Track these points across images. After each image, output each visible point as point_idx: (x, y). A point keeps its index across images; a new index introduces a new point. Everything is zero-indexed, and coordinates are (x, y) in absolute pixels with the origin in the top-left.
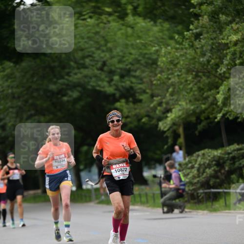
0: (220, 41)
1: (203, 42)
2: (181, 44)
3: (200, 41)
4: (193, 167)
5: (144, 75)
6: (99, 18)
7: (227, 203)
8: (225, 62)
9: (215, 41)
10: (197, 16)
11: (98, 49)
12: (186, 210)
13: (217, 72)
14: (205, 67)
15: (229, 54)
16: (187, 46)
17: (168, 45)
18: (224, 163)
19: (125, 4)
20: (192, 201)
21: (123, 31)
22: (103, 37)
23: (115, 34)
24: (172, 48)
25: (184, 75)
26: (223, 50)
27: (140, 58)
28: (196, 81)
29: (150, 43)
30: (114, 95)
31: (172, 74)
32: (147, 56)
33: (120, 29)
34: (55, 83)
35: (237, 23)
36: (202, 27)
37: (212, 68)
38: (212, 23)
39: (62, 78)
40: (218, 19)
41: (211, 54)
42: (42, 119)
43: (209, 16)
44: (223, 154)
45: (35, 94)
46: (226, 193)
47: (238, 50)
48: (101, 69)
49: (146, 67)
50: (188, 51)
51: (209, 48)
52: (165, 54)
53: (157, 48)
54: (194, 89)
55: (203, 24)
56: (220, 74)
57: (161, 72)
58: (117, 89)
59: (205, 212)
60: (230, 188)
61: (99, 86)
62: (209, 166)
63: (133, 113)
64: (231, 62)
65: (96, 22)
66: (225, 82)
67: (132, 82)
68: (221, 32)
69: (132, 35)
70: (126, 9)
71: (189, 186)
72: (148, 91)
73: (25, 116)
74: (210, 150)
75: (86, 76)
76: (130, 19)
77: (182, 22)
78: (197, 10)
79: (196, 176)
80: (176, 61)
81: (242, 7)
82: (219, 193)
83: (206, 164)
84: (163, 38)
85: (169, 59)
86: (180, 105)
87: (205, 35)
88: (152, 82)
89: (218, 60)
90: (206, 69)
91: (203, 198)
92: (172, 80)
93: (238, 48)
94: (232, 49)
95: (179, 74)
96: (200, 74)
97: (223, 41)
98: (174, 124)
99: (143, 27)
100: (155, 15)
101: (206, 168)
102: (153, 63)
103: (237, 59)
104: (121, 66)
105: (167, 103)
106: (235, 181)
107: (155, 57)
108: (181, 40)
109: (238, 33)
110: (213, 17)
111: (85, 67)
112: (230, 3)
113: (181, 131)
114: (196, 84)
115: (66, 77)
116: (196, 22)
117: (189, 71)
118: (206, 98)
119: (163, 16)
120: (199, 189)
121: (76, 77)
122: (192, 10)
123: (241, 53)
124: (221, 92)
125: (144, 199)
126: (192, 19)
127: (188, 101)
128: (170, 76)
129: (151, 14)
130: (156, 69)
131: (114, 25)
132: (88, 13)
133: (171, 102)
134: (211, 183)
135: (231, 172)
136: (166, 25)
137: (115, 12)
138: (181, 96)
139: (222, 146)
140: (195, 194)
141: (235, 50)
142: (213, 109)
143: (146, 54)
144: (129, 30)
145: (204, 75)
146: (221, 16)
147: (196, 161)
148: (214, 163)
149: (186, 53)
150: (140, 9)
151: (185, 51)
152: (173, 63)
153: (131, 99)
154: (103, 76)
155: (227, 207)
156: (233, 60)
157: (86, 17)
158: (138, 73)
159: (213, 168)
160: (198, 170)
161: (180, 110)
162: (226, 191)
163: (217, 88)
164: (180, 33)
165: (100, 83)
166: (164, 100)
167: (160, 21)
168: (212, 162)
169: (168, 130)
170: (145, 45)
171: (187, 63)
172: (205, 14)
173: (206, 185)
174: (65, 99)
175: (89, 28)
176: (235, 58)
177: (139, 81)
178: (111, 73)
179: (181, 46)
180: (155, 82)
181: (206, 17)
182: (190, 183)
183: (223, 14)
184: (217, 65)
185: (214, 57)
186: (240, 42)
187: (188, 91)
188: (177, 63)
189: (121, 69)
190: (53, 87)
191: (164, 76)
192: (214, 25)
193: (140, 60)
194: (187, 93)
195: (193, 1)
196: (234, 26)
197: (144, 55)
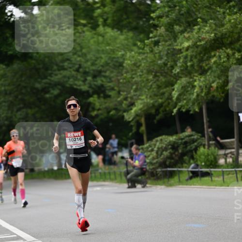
0: (175, 47)
1: (161, 47)
2: (143, 49)
3: (158, 47)
4: (152, 150)
5: (112, 75)
6: (76, 29)
7: (181, 179)
8: (179, 64)
9: (170, 47)
10: (155, 26)
11: (75, 54)
12: (147, 185)
13: (172, 72)
14: (163, 68)
15: (182, 58)
16: (148, 51)
17: (132, 51)
18: (178, 147)
19: (96, 17)
20: (152, 178)
21: (95, 39)
22: (79, 44)
23: (89, 41)
24: (135, 53)
25: (146, 75)
26: (177, 54)
27: (109, 62)
28: (155, 80)
29: (117, 49)
30: (88, 92)
31: (136, 74)
32: (115, 60)
33: (93, 38)
34: (40, 83)
35: (188, 33)
36: (159, 36)
37: (168, 69)
38: (167, 33)
39: (46, 78)
40: (173, 29)
41: (168, 58)
42: (30, 111)
43: (166, 26)
44: (177, 140)
45: (23, 91)
46: (179, 171)
47: (189, 54)
48: (77, 70)
49: (114, 68)
50: (149, 55)
51: (165, 53)
52: (130, 58)
53: (123, 52)
54: (153, 87)
55: (160, 34)
56: (175, 74)
57: (126, 73)
58: (90, 87)
59: (163, 187)
60: (183, 167)
61: (76, 85)
62: (166, 149)
63: (104, 106)
64: (184, 65)
65: (74, 32)
66: (178, 81)
67: (102, 81)
68: (175, 41)
69: (102, 43)
70: (98, 21)
71: (149, 166)
72: (116, 88)
73: (15, 110)
74: (166, 137)
75: (65, 77)
76: (101, 29)
77: (143, 32)
78: (156, 22)
79: (155, 157)
80: (139, 64)
81: (191, 19)
82: (174, 171)
83: (163, 148)
84: (127, 45)
85: (133, 62)
87: (163, 43)
88: (119, 80)
89: (172, 63)
90: (163, 70)
91: (161, 175)
92: (136, 79)
93: (189, 53)
94: (184, 54)
95: (141, 74)
96: (158, 74)
97: (178, 48)
98: (137, 115)
99: (112, 36)
100: (122, 26)
101: (163, 151)
102: (120, 65)
103: (188, 62)
104: (94, 68)
105: (132, 98)
106: (187, 161)
107: (121, 60)
108: (143, 47)
109: (189, 40)
110: (169, 27)
111: (64, 69)
112: (182, 17)
113: (143, 120)
114: (155, 82)
115: (49, 78)
116: (155, 31)
117: (149, 72)
118: (163, 94)
119: (127, 27)
120: (157, 168)
121: (57, 77)
122: (151, 22)
123: (191, 57)
124: (176, 89)
127: (148, 97)
128: (134, 76)
129: (118, 25)
130: (122, 70)
131: (88, 34)
133: (135, 97)
134: (168, 163)
135: (183, 154)
136: (131, 34)
137: (89, 23)
138: (143, 92)
139: (176, 133)
140: (155, 172)
141: (187, 55)
142: (169, 104)
143: (114, 58)
144: (100, 38)
145: (162, 75)
146: (175, 27)
147: (155, 145)
148: (170, 147)
149: (147, 57)
150: (109, 21)
151: (146, 55)
152: (136, 65)
153: (102, 95)
154: (79, 77)
155: (180, 182)
156: (185, 62)
158: (107, 74)
159: (169, 151)
160: (157, 153)
161: (141, 104)
162: (179, 169)
163: (173, 85)
164: (142, 41)
165: (76, 82)
166: (129, 96)
167: (125, 31)
168: (168, 146)
169: (133, 120)
170: (113, 51)
171: (147, 65)
172: (162, 25)
173: (163, 164)
174: (47, 96)
176: (186, 61)
177: (108, 80)
178: (86, 73)
179: (143, 51)
180: (121, 81)
181: (162, 28)
182: (151, 163)
183: (177, 25)
184: (172, 67)
185: (170, 60)
186: (192, 48)
187: (149, 88)
188: (140, 66)
189: (94, 70)
190: (38, 86)
191: (129, 76)
192: (170, 34)
193: (109, 63)
194: (148, 90)
195: (152, 15)
196: (186, 35)
197: (112, 59)
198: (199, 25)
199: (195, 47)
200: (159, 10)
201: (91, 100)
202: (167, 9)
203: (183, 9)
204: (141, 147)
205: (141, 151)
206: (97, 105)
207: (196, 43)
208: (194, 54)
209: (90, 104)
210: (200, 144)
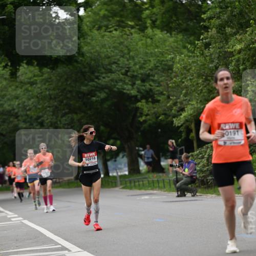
0: (226, 50)
1: (211, 49)
2: (193, 52)
3: (209, 50)
4: (203, 157)
5: (161, 79)
6: (123, 30)
9: (222, 50)
10: (206, 28)
11: (123, 57)
12: (197, 194)
15: (234, 61)
16: (199, 54)
17: (182, 54)
19: (145, 18)
20: (202, 186)
21: (143, 42)
22: (127, 47)
23: (137, 44)
24: (185, 56)
25: (196, 79)
26: (229, 58)
27: (158, 64)
28: (205, 84)
29: (166, 51)
30: (136, 97)
31: (186, 78)
32: (163, 63)
33: (142, 40)
34: (86, 85)
35: (240, 35)
36: (211, 38)
38: (219, 35)
39: (93, 81)
40: (225, 31)
41: (219, 61)
42: (75, 116)
43: (217, 28)
45: (69, 95)
48: (126, 74)
49: (163, 72)
50: (199, 59)
51: (217, 55)
52: (180, 60)
53: (173, 56)
54: (204, 91)
55: (211, 36)
57: (176, 76)
58: (139, 91)
61: (124, 89)
63: (152, 112)
64: (236, 68)
65: (121, 34)
67: (151, 85)
68: (227, 42)
69: (151, 45)
70: (146, 23)
71: (199, 174)
72: (165, 92)
73: (60, 116)
75: (112, 80)
76: (149, 31)
77: (194, 34)
78: (206, 24)
79: (206, 165)
80: (189, 67)
81: (244, 21)
84: (177, 48)
85: (183, 66)
86: (192, 105)
87: (214, 45)
88: (168, 85)
91: (211, 183)
92: (186, 83)
93: (241, 56)
94: (236, 57)
95: (192, 78)
96: (209, 78)
97: (229, 50)
98: (187, 121)
99: (161, 39)
100: (171, 28)
102: (168, 69)
103: (240, 65)
104: (142, 71)
105: (181, 103)
107: (170, 63)
108: (193, 49)
109: (241, 43)
110: (220, 29)
111: (110, 71)
112: (234, 18)
113: (193, 126)
114: (205, 87)
115: (96, 80)
116: (206, 33)
117: (199, 76)
119: (177, 29)
120: (208, 176)
121: (105, 80)
122: (202, 23)
123: (244, 60)
125: (161, 185)
126: (203, 31)
127: (199, 101)
128: (183, 80)
129: (167, 27)
130: (171, 73)
131: (136, 36)
132: (113, 27)
133: (184, 102)
136: (180, 37)
137: (137, 25)
138: (193, 97)
140: (205, 180)
141: (239, 58)
143: (163, 61)
144: (149, 41)
146: (227, 29)
147: (206, 151)
149: (197, 60)
150: (158, 22)
151: (196, 58)
152: (186, 69)
153: (150, 100)
154: (127, 81)
156: (238, 66)
157: (111, 29)
158: (156, 78)
161: (191, 109)
164: (192, 43)
165: (125, 86)
166: (178, 100)
167: (174, 33)
169: (182, 125)
170: (162, 54)
171: (198, 69)
172: (214, 27)
174: (94, 98)
175: (115, 39)
176: (239, 65)
177: (157, 85)
178: (134, 77)
179: (193, 54)
180: (170, 85)
181: (214, 29)
182: (201, 171)
183: (229, 27)
185: (221, 64)
187: (199, 92)
188: (190, 69)
189: (141, 74)
190: (84, 89)
191: (178, 80)
192: (221, 36)
193: (158, 66)
194: (198, 94)
195: (203, 16)
196: (238, 37)
197: (161, 62)
198: (252, 26)
199: (247, 49)
200: (210, 10)
201: (139, 104)
202: (218, 10)
203: (235, 10)
204: (190, 154)
205: (190, 158)
206: (146, 110)
207: (249, 45)
208: (247, 57)
209: (137, 108)
210: (253, 151)
